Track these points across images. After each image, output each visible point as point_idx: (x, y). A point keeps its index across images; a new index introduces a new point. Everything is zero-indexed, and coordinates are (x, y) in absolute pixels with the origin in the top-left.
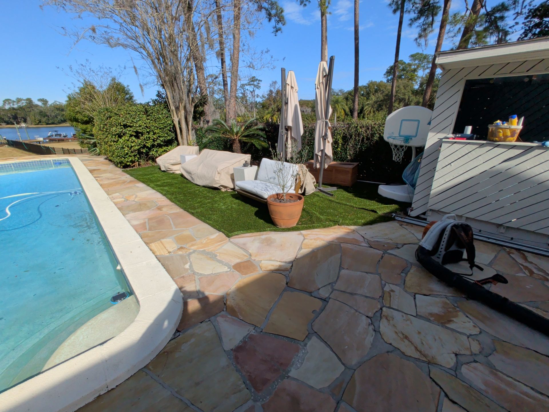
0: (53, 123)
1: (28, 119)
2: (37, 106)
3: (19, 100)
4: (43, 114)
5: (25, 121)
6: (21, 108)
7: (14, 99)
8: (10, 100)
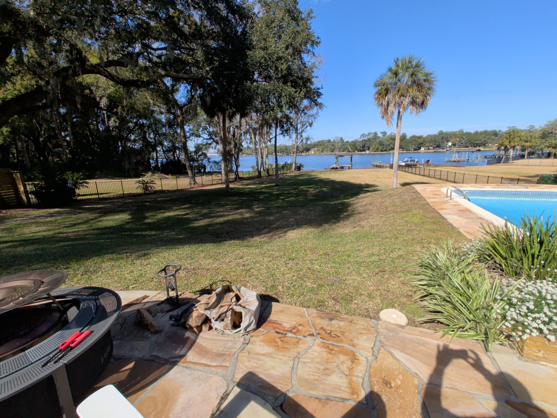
0: (385, 151)
1: (371, 147)
2: (379, 137)
3: (370, 134)
4: (381, 143)
5: (369, 149)
6: (369, 140)
7: (367, 133)
8: (365, 134)
